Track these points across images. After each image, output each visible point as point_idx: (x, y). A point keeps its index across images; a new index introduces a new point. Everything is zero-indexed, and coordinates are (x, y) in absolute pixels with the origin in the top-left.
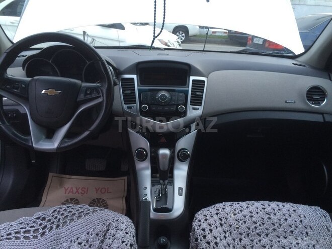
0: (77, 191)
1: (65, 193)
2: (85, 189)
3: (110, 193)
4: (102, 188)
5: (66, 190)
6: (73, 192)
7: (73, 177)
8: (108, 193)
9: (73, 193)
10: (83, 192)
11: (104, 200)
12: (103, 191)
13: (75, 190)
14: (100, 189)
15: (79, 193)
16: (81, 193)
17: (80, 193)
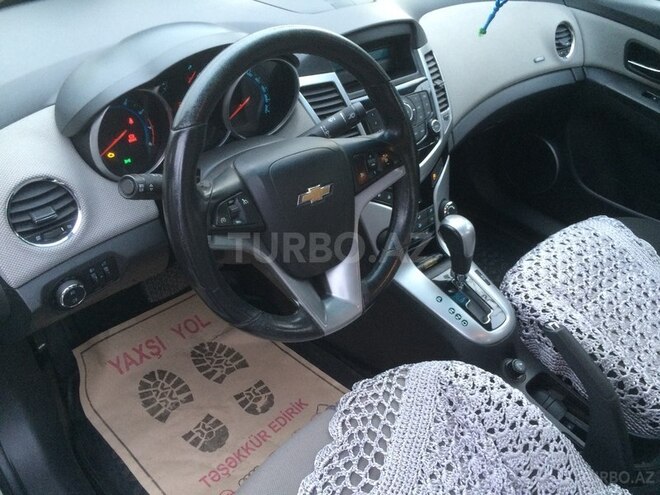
0: (142, 356)
1: (121, 372)
2: (152, 341)
3: (209, 323)
4: (185, 323)
5: (117, 366)
6: (133, 361)
7: (112, 331)
8: (204, 326)
9: (137, 364)
10: (155, 351)
11: (212, 346)
12: (193, 328)
13: (136, 357)
14: (182, 326)
15: (149, 358)
16: (153, 354)
17: (149, 355)
